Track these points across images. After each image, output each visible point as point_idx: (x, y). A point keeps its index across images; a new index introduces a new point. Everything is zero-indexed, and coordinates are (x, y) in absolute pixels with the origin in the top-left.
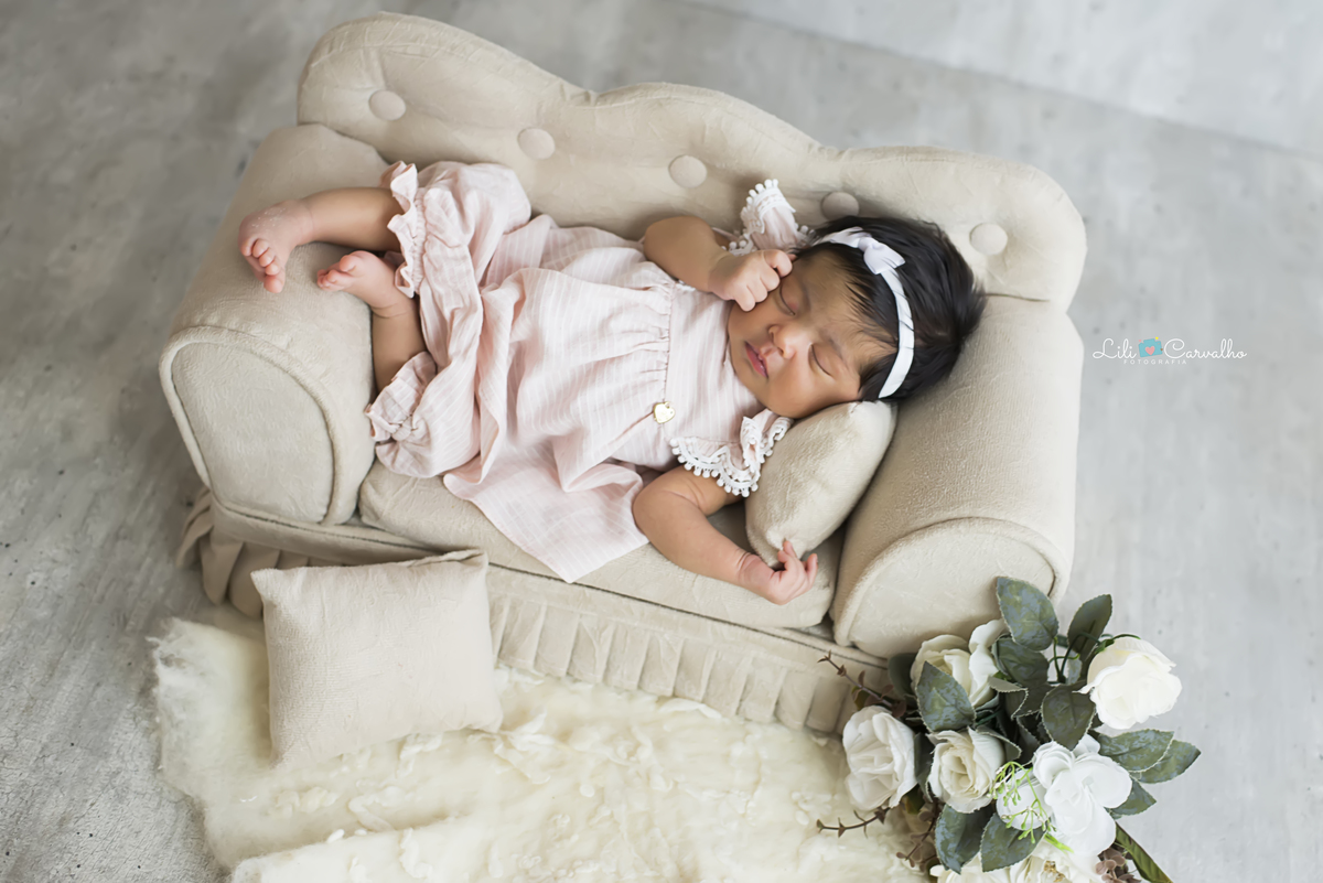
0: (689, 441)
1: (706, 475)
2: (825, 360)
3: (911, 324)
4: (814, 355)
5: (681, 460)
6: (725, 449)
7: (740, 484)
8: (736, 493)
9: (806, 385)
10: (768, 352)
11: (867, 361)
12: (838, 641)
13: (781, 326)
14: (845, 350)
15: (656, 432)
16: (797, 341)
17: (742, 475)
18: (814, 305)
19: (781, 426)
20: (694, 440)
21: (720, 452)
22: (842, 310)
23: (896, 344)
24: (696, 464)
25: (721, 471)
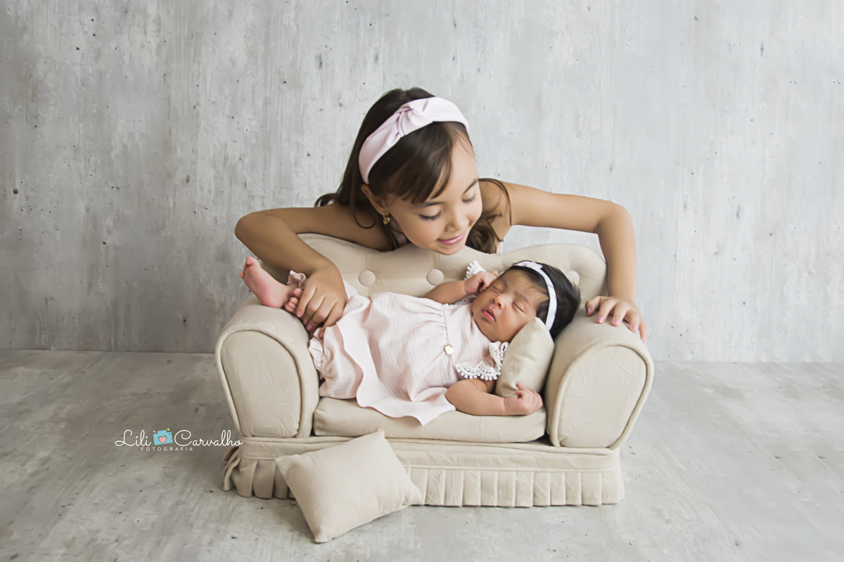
0: (464, 364)
1: (476, 377)
2: (521, 305)
3: (552, 286)
4: (514, 304)
5: (462, 374)
6: (482, 362)
7: (491, 374)
8: (491, 379)
9: (513, 319)
10: (493, 308)
11: (538, 302)
12: (554, 444)
13: (497, 296)
14: (528, 298)
15: (447, 362)
16: (505, 300)
17: (492, 369)
18: (509, 284)
19: (506, 344)
20: (466, 363)
21: (479, 365)
22: (523, 282)
23: (548, 294)
24: (469, 374)
25: (482, 372)
